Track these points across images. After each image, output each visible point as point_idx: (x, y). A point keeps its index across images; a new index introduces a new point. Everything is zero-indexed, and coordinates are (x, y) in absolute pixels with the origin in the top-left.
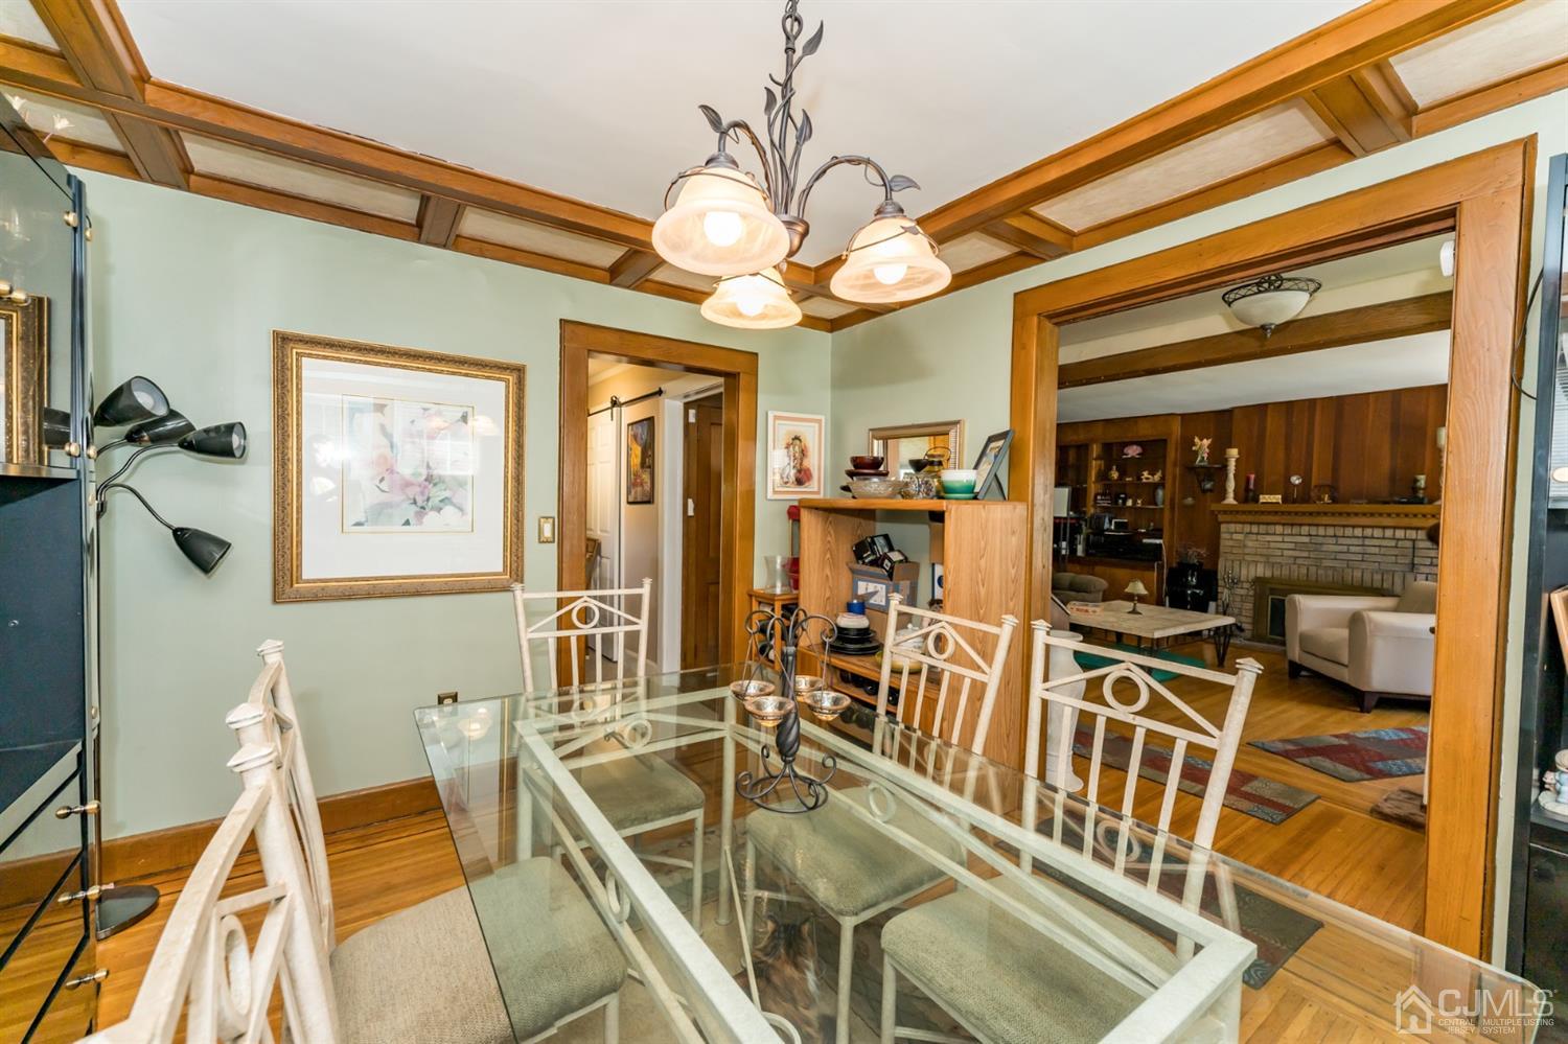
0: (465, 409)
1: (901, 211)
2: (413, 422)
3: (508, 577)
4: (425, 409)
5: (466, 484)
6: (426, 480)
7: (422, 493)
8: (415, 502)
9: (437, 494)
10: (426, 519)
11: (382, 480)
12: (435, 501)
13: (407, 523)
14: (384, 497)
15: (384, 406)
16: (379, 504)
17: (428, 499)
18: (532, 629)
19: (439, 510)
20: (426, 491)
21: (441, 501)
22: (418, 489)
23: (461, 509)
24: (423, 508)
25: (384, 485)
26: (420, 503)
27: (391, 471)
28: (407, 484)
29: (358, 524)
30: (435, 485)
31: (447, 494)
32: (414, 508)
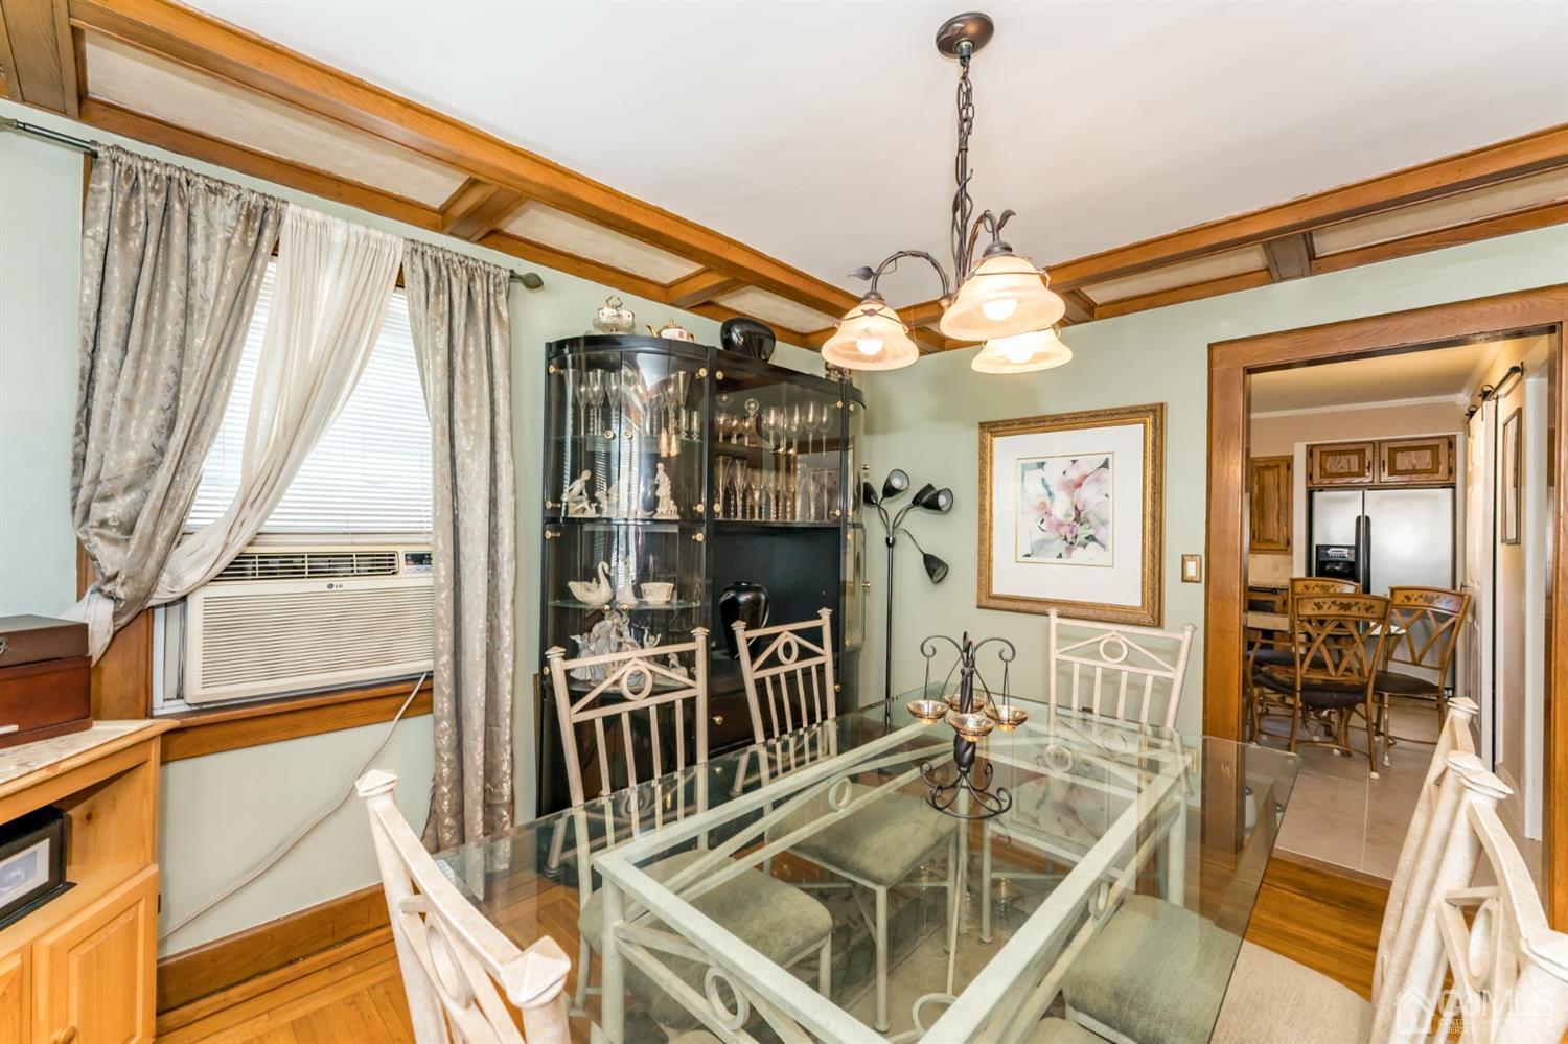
0: (1106, 456)
1: (1010, 249)
2: (1064, 473)
3: (1146, 612)
4: (1074, 461)
5: (1108, 522)
6: (1075, 520)
7: (1071, 532)
8: (1066, 539)
9: (1083, 532)
10: (1074, 553)
11: (1043, 521)
12: (1081, 538)
13: (1060, 556)
14: (1043, 535)
15: (1043, 463)
16: (1040, 541)
17: (1076, 537)
18: (1062, 650)
19: (1085, 546)
20: (1075, 530)
21: (1087, 538)
22: (1069, 528)
23: (1103, 546)
24: (1072, 544)
25: (1044, 526)
26: (1069, 541)
27: (1048, 514)
28: (1061, 524)
29: (1027, 556)
30: (1081, 524)
31: (1091, 532)
32: (1065, 544)
